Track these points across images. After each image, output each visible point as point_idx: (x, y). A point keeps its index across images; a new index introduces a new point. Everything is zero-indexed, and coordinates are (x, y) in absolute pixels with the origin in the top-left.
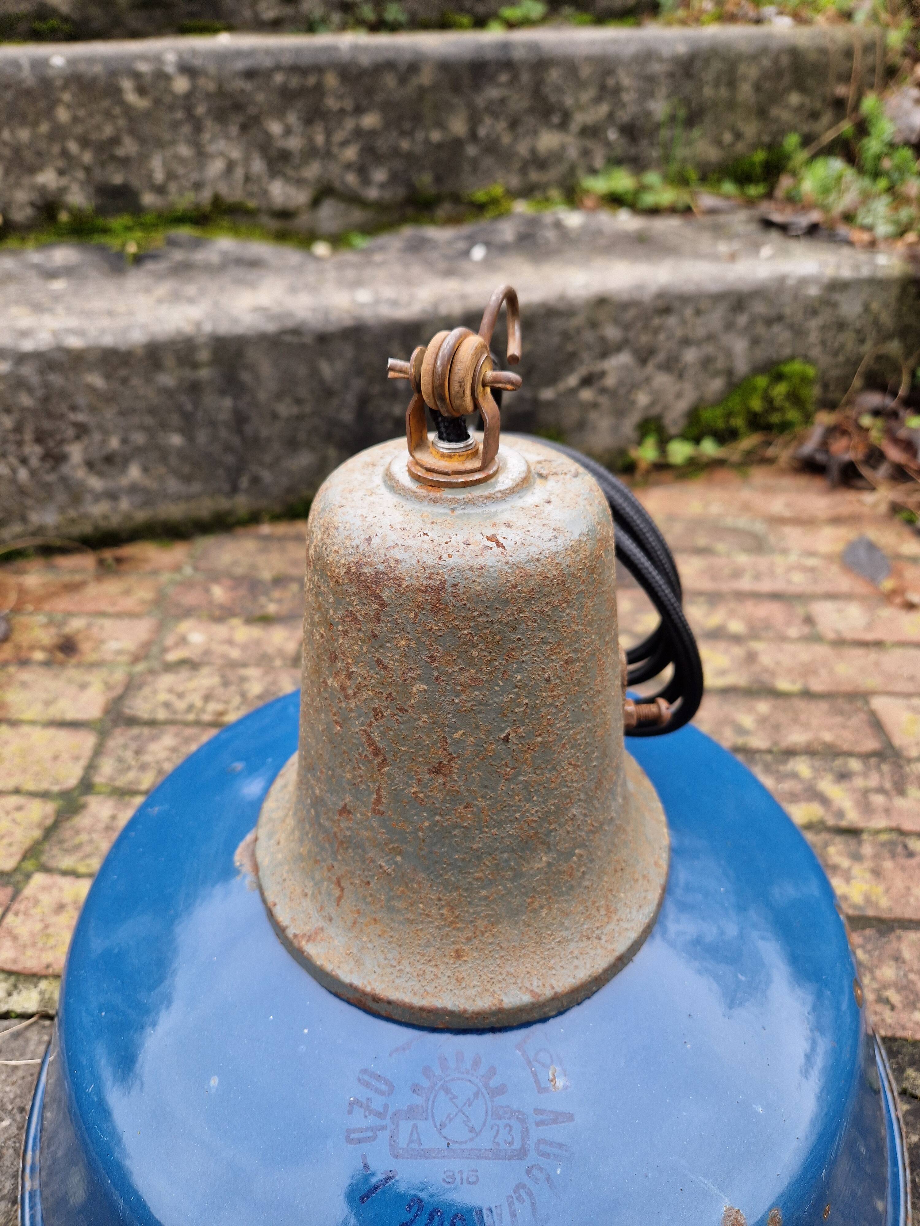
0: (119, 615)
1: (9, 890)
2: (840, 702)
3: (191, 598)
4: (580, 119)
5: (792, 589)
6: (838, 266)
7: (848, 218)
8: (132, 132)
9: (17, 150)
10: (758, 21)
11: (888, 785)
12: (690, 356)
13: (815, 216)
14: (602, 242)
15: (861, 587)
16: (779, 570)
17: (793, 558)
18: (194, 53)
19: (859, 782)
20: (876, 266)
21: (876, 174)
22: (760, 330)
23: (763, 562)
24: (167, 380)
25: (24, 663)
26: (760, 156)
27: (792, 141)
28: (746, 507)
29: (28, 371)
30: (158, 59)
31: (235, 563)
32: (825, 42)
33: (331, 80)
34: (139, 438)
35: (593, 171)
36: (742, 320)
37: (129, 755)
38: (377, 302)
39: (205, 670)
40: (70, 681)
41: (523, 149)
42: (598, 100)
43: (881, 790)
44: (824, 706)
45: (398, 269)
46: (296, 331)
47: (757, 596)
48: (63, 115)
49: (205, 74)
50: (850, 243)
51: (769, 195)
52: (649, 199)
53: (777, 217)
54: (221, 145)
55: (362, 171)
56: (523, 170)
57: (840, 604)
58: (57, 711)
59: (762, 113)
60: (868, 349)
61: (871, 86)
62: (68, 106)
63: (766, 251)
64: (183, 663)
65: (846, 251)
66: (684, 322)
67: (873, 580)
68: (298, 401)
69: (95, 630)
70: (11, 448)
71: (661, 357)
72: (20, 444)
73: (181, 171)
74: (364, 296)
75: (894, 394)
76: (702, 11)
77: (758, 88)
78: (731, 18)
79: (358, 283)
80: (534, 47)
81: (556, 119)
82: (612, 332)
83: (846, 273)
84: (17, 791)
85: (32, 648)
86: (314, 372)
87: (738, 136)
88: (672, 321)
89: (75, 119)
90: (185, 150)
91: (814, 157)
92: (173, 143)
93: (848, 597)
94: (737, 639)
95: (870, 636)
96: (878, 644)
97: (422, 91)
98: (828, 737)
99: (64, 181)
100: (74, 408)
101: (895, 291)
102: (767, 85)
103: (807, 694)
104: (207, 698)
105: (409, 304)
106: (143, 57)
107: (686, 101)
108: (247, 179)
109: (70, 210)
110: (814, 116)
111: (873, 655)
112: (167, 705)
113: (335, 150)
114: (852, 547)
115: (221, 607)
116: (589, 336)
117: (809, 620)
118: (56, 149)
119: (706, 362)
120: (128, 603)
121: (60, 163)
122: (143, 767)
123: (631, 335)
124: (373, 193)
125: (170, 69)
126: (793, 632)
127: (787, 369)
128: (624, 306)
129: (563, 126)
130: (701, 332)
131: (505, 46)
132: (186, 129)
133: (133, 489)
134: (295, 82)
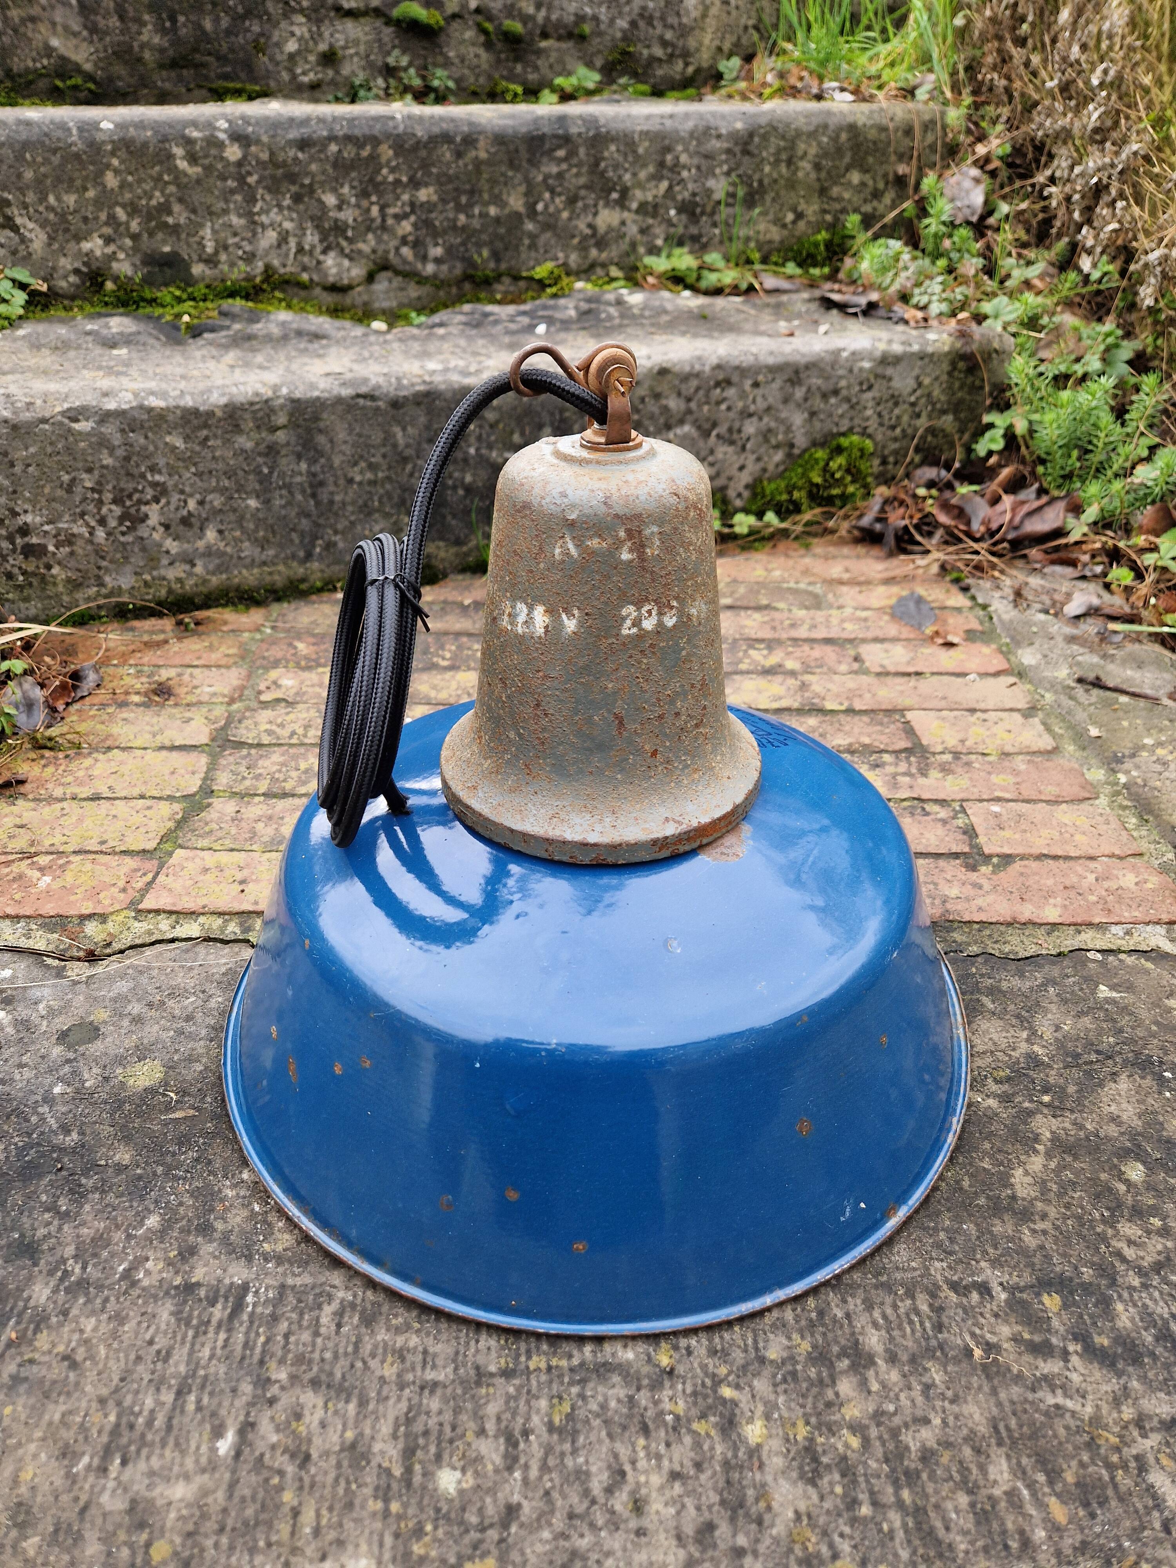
0: (208, 667)
1: (155, 863)
2: (881, 716)
3: (276, 652)
4: (638, 195)
5: (845, 635)
6: (890, 342)
7: (905, 298)
8: (181, 200)
9: (63, 216)
10: (819, 97)
11: (914, 770)
12: (750, 428)
13: (874, 296)
14: (665, 318)
15: (906, 633)
16: (834, 621)
17: (848, 611)
18: (246, 119)
19: (890, 769)
20: (927, 342)
21: (936, 255)
22: (817, 403)
23: (820, 616)
24: (244, 442)
25: (123, 705)
26: (823, 236)
27: (853, 220)
28: (806, 572)
29: (110, 430)
30: (210, 125)
31: (314, 622)
32: (884, 121)
33: (386, 152)
34: (217, 501)
35: (654, 251)
36: (799, 393)
37: (242, 769)
38: (446, 370)
39: (300, 706)
40: (171, 717)
41: (582, 225)
42: (657, 177)
43: (907, 774)
44: (866, 719)
45: (463, 342)
46: (370, 397)
47: (812, 641)
48: (111, 180)
49: (258, 142)
50: (906, 322)
51: (833, 277)
52: (711, 279)
53: (836, 297)
54: (274, 215)
55: (417, 244)
56: (583, 248)
57: (886, 645)
58: (165, 739)
59: (823, 191)
60: (923, 423)
61: (933, 166)
62: (116, 172)
63: (823, 329)
64: (278, 700)
65: (901, 328)
66: (743, 395)
67: (919, 627)
68: (372, 467)
69: (186, 678)
70: (91, 507)
71: (722, 429)
72: (100, 502)
73: (231, 241)
74: (432, 365)
75: (948, 467)
76: (764, 84)
77: (817, 167)
78: (794, 92)
79: (425, 354)
80: (591, 121)
81: (615, 196)
82: (674, 404)
83: (897, 348)
84: (142, 797)
85: (127, 693)
86: (388, 437)
87: (799, 216)
88: (731, 392)
89: (123, 185)
90: (236, 220)
91: (876, 237)
92: (225, 212)
93: (895, 640)
94: (793, 673)
95: (911, 669)
96: (918, 674)
97: (478, 164)
98: (866, 740)
99: (109, 250)
100: (153, 469)
101: (946, 367)
102: (826, 163)
103: (850, 711)
104: (307, 727)
105: (478, 372)
106: (194, 124)
107: (746, 180)
108: (300, 250)
109: (116, 279)
110: (877, 195)
111: (913, 681)
112: (269, 732)
113: (390, 221)
114: (901, 599)
115: (306, 658)
116: (652, 407)
117: (857, 659)
118: (103, 216)
119: (766, 434)
120: (214, 657)
121: (107, 230)
122: (258, 777)
123: (693, 405)
124: (430, 268)
125: (222, 136)
126: (843, 668)
127: (844, 442)
128: (686, 378)
129: (622, 203)
130: (761, 405)
131: (562, 119)
132: (238, 198)
133: (209, 553)
134: (349, 152)
